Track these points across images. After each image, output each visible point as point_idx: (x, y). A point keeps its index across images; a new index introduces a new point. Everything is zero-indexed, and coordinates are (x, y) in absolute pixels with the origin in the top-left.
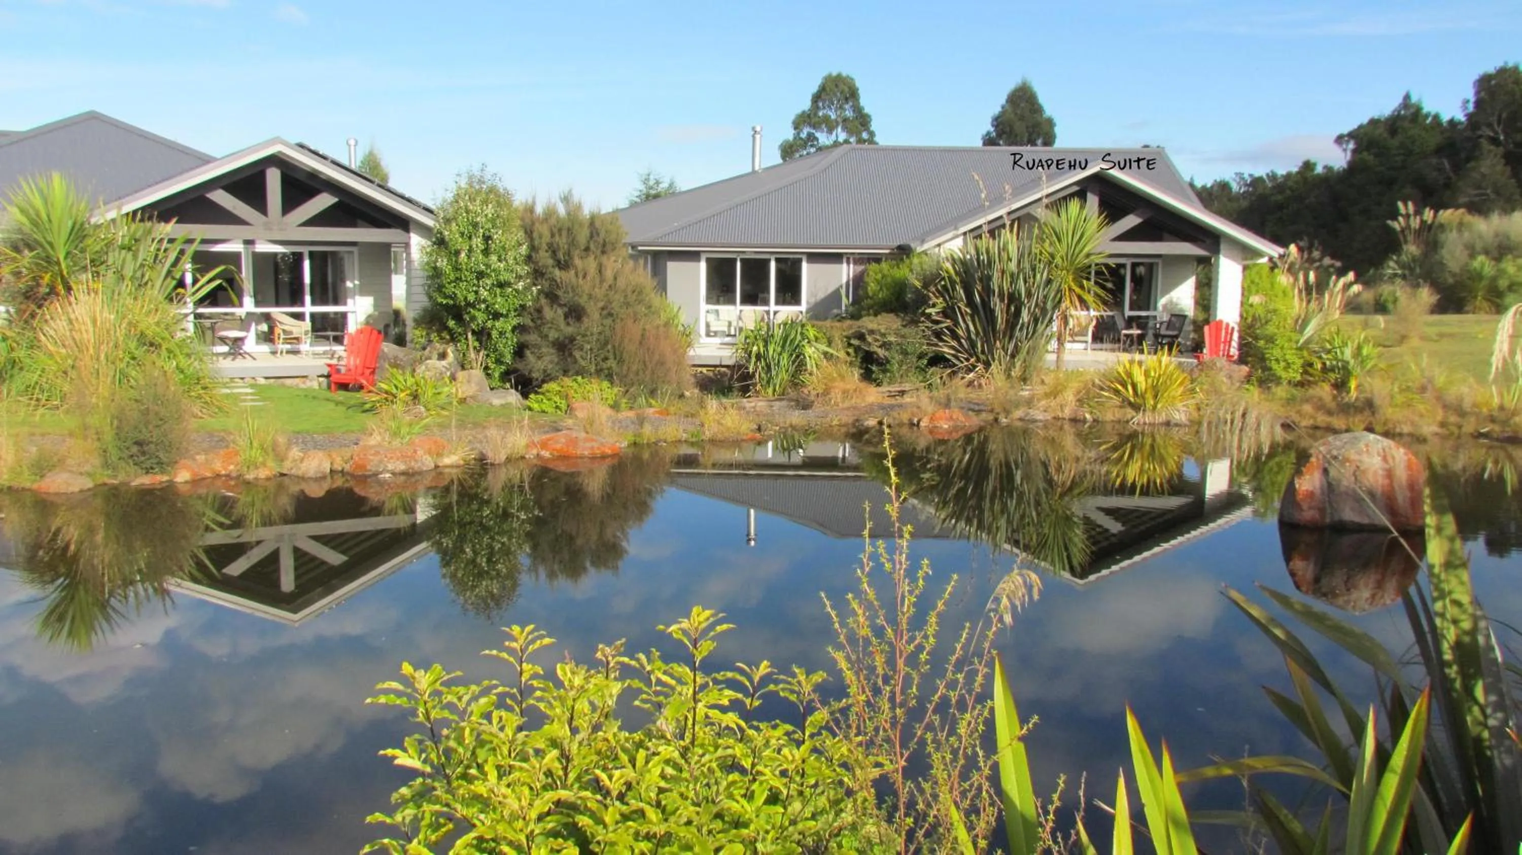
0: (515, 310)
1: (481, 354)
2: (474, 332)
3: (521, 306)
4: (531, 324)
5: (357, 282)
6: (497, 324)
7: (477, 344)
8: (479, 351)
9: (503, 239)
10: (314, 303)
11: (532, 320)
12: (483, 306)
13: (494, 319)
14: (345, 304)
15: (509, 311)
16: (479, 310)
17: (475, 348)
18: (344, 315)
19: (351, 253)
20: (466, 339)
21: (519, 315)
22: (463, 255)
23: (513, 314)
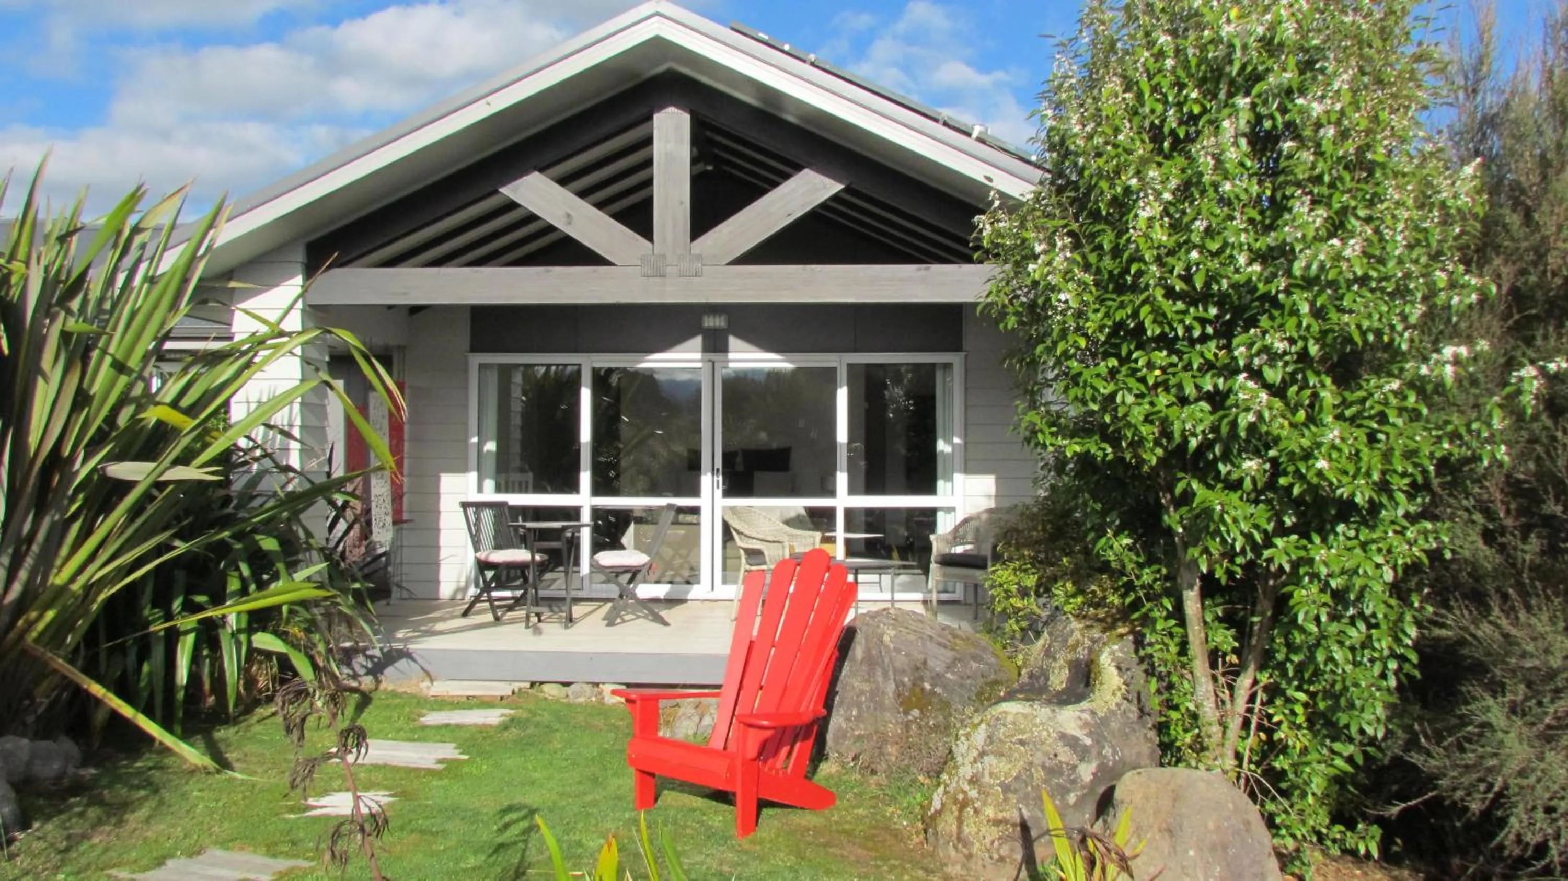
0: (1414, 490)
1: (1244, 682)
2: (1209, 587)
3: (1443, 464)
4: (1487, 557)
5: (957, 440)
6: (1319, 554)
7: (1225, 638)
8: (1235, 672)
9: (1359, 119)
10: (853, 490)
11: (1488, 537)
12: (1251, 465)
13: (1302, 530)
14: (930, 489)
15: (1384, 487)
16: (1235, 485)
17: (1214, 656)
18: (928, 517)
19: (947, 366)
20: (1178, 613)
21: (1425, 514)
22: (1147, 211)
23: (1404, 505)
